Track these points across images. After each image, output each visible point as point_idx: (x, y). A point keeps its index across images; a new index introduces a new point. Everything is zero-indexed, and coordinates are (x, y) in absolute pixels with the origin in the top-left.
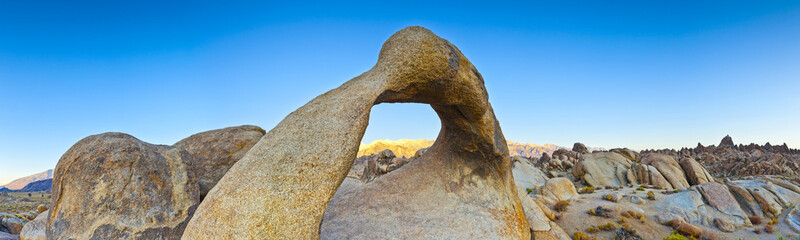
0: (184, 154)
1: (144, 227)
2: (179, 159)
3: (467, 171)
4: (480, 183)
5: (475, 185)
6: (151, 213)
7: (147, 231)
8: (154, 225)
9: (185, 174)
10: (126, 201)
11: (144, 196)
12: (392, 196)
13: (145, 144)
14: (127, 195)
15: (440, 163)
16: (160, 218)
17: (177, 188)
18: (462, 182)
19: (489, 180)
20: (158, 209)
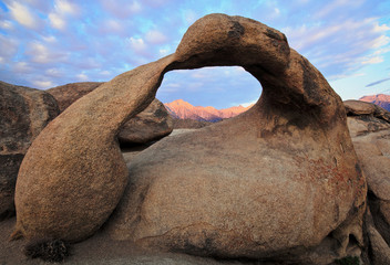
3: (283, 121)
4: (296, 132)
6: (2, 142)
8: (5, 152)
16: (12, 147)
17: (36, 124)
18: (274, 130)
19: (308, 130)
20: (10, 139)
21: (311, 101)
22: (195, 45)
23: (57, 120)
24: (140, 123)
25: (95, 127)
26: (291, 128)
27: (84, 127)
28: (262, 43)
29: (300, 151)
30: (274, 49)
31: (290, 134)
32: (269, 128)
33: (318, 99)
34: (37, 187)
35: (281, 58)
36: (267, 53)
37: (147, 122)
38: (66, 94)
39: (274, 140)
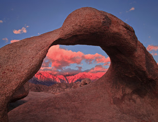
3: (128, 91)
4: (138, 100)
5: (135, 101)
12: (73, 103)
15: (109, 84)
18: (123, 98)
19: (147, 99)
21: (150, 76)
22: (77, 28)
28: (122, 32)
29: (144, 116)
30: (129, 37)
32: (118, 96)
33: (154, 75)
35: (133, 44)
36: (125, 40)
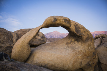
0: (17, 34)
1: (7, 46)
2: (15, 35)
3: (73, 40)
6: (9, 44)
7: (8, 47)
8: (9, 46)
9: (16, 38)
10: (4, 42)
11: (7, 41)
13: (8, 31)
14: (4, 40)
16: (10, 45)
17: (14, 40)
18: (70, 43)
19: (80, 43)
20: (10, 43)
21: (78, 35)
22: (46, 24)
23: (19, 40)
24: (37, 40)
25: (25, 41)
26: (75, 42)
27: (24, 41)
28: (62, 22)
29: (76, 48)
30: (65, 23)
31: (75, 44)
32: (69, 42)
33: (80, 34)
34: (16, 51)
35: (67, 25)
37: (39, 40)
38: (20, 32)
39: (70, 45)
